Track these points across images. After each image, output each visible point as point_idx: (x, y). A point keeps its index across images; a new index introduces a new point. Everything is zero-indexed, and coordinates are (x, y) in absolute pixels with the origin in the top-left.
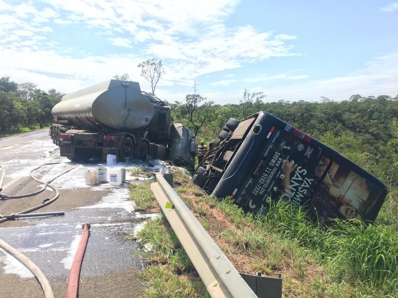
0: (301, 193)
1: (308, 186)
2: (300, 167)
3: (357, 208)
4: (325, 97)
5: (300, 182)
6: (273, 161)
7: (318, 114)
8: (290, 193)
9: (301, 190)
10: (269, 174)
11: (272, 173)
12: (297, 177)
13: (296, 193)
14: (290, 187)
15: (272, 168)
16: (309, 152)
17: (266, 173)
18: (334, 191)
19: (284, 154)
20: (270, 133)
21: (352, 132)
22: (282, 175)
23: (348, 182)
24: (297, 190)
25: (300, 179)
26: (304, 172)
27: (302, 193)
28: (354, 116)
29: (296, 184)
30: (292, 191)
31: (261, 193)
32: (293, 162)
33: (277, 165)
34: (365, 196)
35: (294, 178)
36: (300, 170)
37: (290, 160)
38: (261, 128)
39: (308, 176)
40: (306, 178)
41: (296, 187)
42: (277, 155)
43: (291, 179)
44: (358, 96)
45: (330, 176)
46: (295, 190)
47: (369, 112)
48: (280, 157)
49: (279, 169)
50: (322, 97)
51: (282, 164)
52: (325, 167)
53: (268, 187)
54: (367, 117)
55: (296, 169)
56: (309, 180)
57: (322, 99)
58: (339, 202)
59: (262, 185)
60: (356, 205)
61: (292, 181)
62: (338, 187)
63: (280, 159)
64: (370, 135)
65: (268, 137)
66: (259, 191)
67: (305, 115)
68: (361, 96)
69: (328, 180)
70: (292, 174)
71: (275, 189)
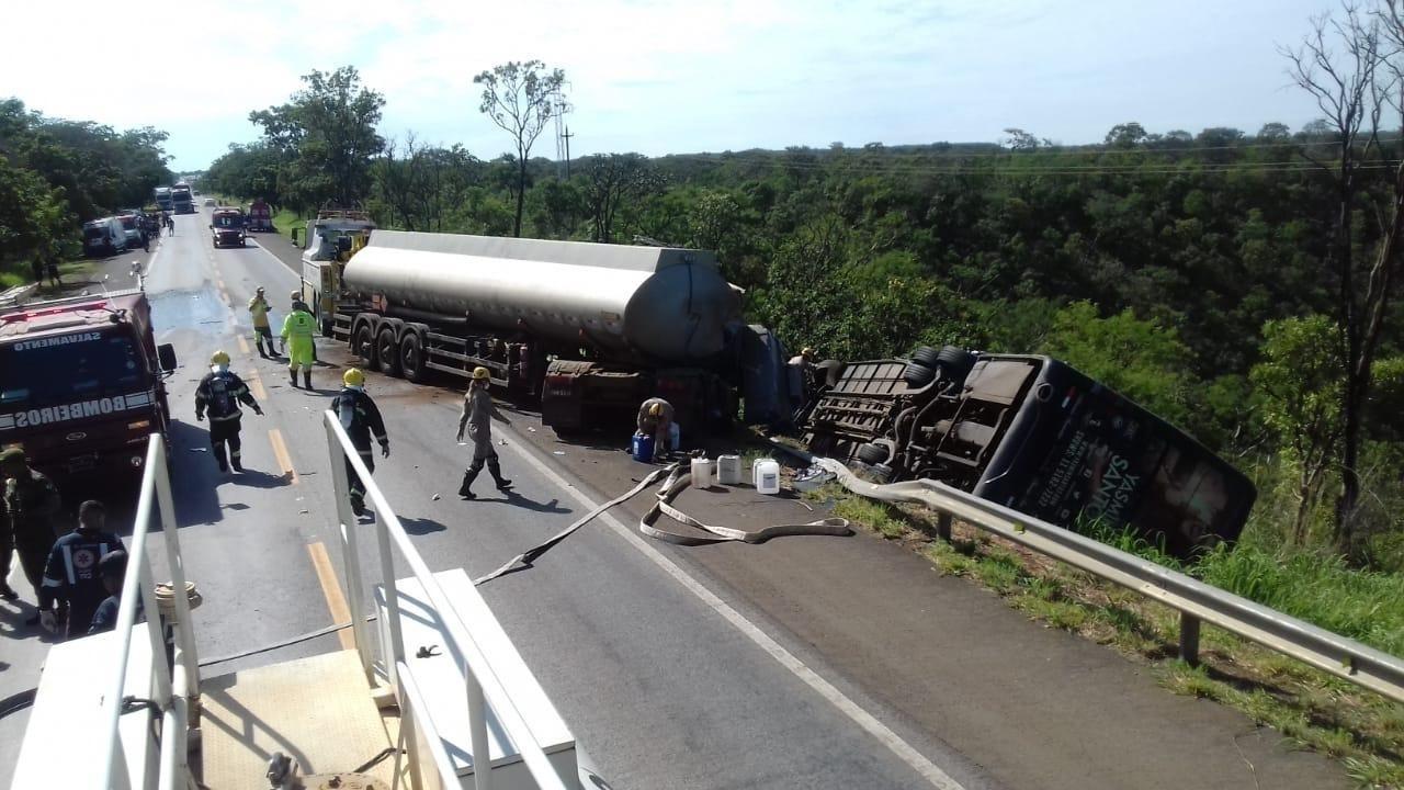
0: (1119, 501)
1: (1130, 489)
2: (1117, 457)
3: (1209, 523)
4: (1020, 132)
5: (1118, 482)
6: (1072, 447)
7: (1002, 195)
8: (1101, 500)
9: (1119, 495)
10: (1066, 470)
11: (1072, 468)
12: (1112, 473)
13: (1111, 502)
14: (1101, 491)
15: (1071, 458)
16: (1131, 431)
17: (1061, 468)
18: (1174, 497)
19: (1091, 435)
20: (1067, 399)
21: (1116, 261)
22: (1088, 471)
23: (1195, 479)
24: (1113, 496)
25: (1118, 476)
26: (1123, 465)
27: (1121, 501)
28: (1123, 205)
29: (1111, 486)
30: (1104, 498)
31: (1052, 503)
32: (1106, 448)
33: (1079, 454)
34: (1220, 502)
35: (1106, 476)
36: (1117, 461)
37: (1100, 445)
38: (1052, 390)
39: (1130, 471)
40: (1127, 476)
41: (1111, 492)
42: (1079, 437)
43: (1102, 477)
44: (1133, 130)
45: (1166, 470)
46: (1108, 496)
47: (1173, 188)
48: (1084, 439)
49: (1083, 460)
50: (1011, 131)
51: (1087, 451)
52: (1158, 455)
53: (1064, 493)
54: (1165, 206)
55: (1110, 461)
56: (1132, 478)
57: (1012, 136)
58: (1181, 513)
59: (1054, 489)
60: (1206, 517)
61: (1104, 481)
62: (1178, 489)
63: (1084, 443)
64: (1176, 271)
65: (1064, 405)
66: (1050, 500)
67: (959, 200)
68: (1146, 130)
69: (1163, 477)
70: (1105, 469)
71: (1077, 495)
